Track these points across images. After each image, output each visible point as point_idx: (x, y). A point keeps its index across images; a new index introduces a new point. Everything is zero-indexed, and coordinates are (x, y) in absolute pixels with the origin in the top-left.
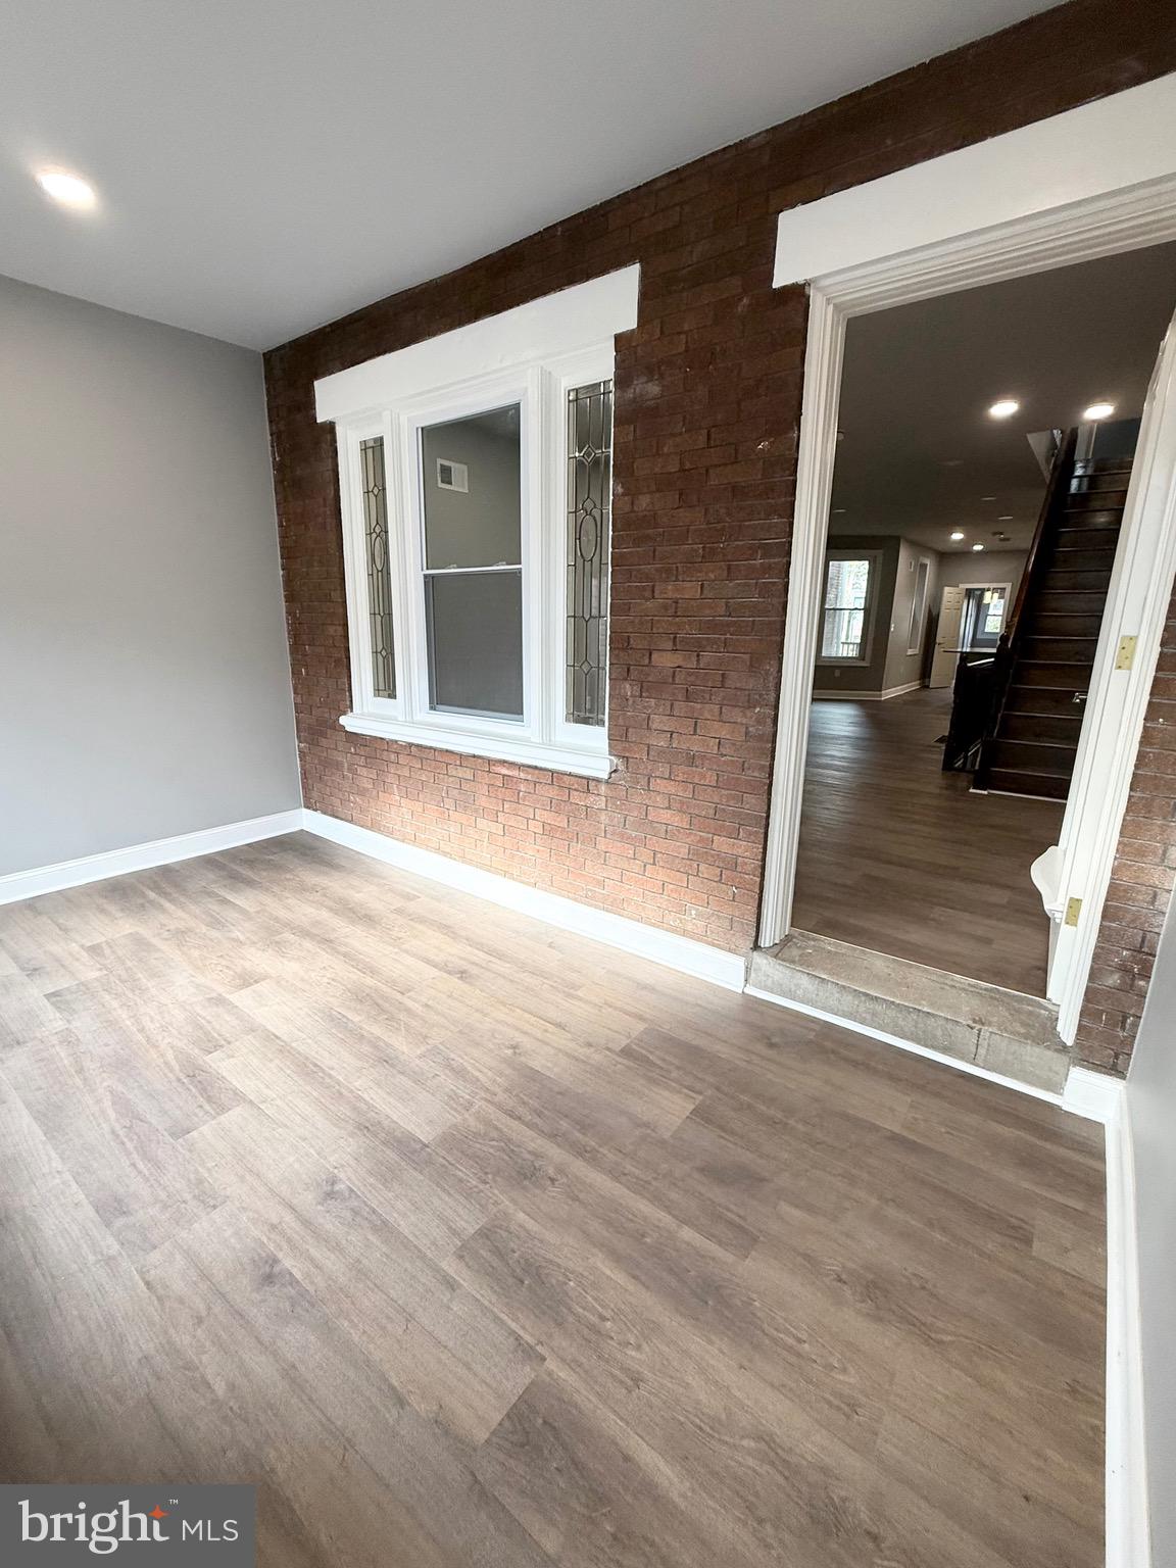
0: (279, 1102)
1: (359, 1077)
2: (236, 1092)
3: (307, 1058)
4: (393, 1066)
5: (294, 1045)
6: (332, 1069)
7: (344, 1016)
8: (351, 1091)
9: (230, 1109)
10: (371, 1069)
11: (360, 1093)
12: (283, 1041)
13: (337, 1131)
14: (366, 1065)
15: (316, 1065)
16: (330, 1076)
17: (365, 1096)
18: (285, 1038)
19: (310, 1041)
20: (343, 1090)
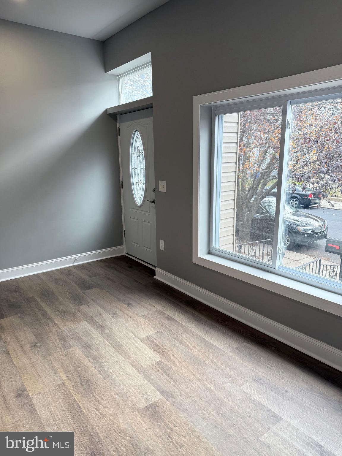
0: (129, 337)
1: (100, 341)
2: (145, 343)
3: (118, 352)
4: (86, 344)
5: (123, 359)
6: (109, 346)
7: (99, 372)
8: (103, 337)
9: (145, 337)
10: (94, 344)
11: (101, 336)
12: (128, 362)
13: (110, 327)
14: (96, 346)
15: (115, 348)
16: (110, 343)
17: (99, 335)
18: (128, 364)
19: (117, 360)
20: (106, 337)
